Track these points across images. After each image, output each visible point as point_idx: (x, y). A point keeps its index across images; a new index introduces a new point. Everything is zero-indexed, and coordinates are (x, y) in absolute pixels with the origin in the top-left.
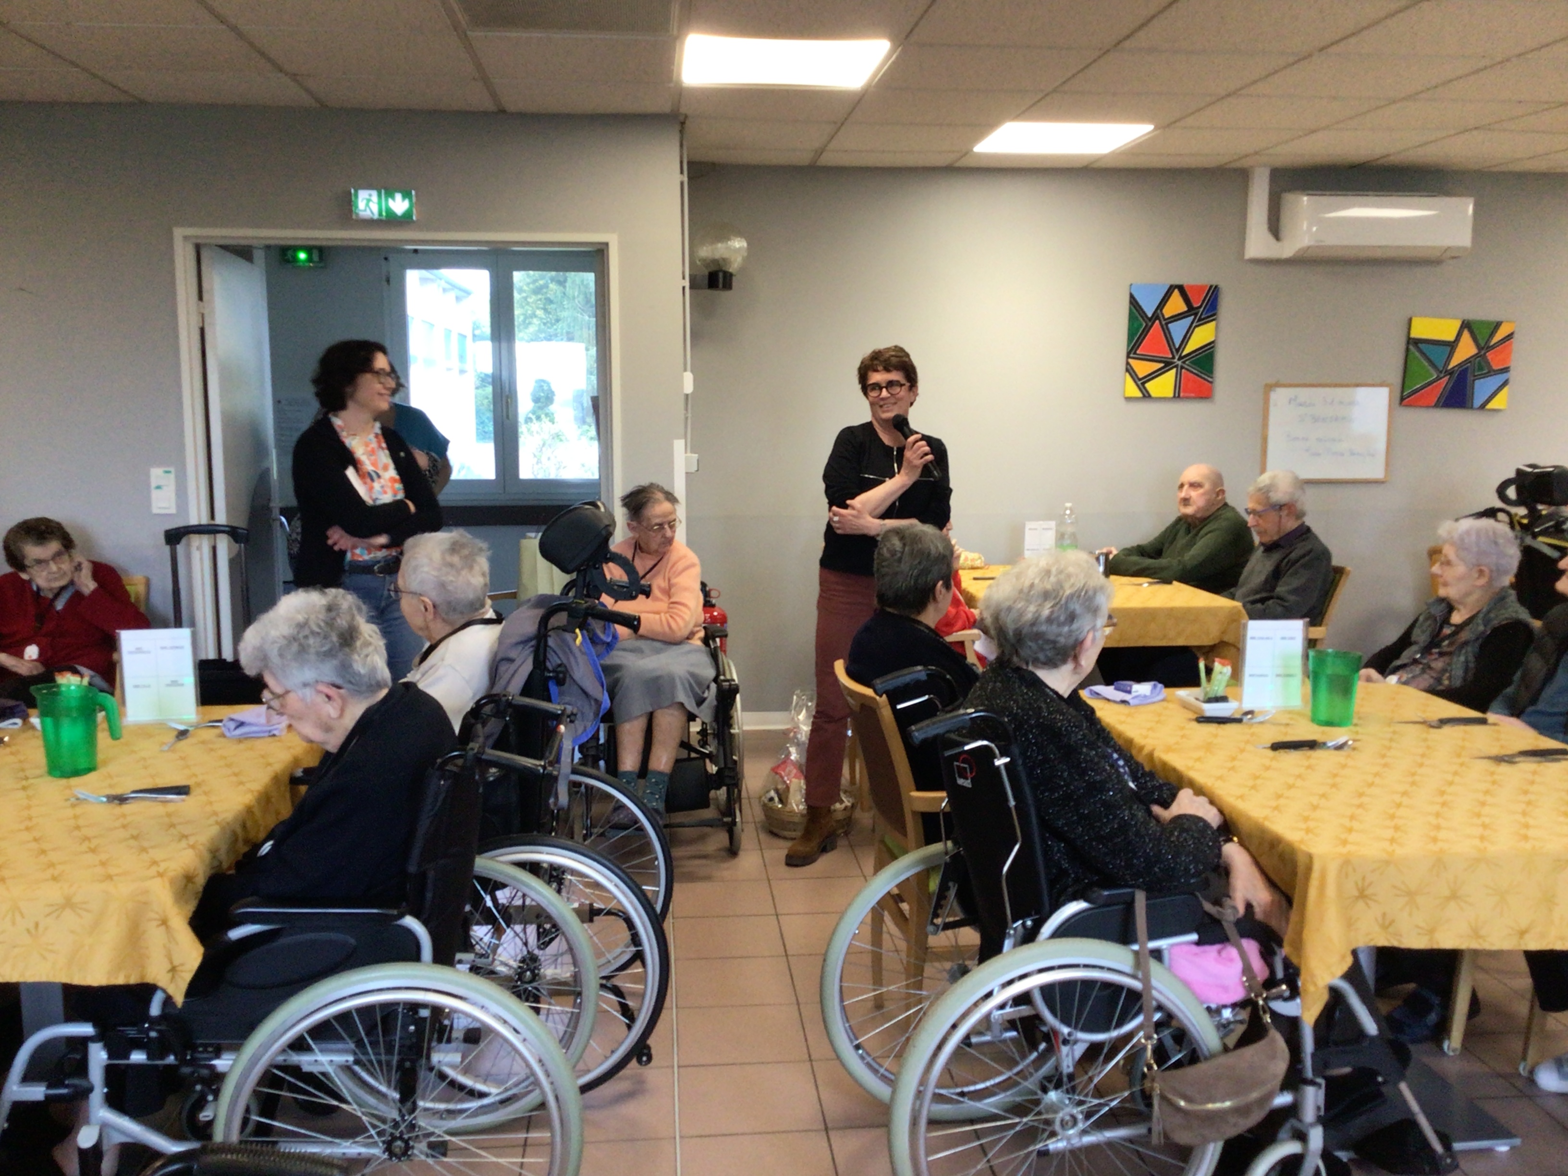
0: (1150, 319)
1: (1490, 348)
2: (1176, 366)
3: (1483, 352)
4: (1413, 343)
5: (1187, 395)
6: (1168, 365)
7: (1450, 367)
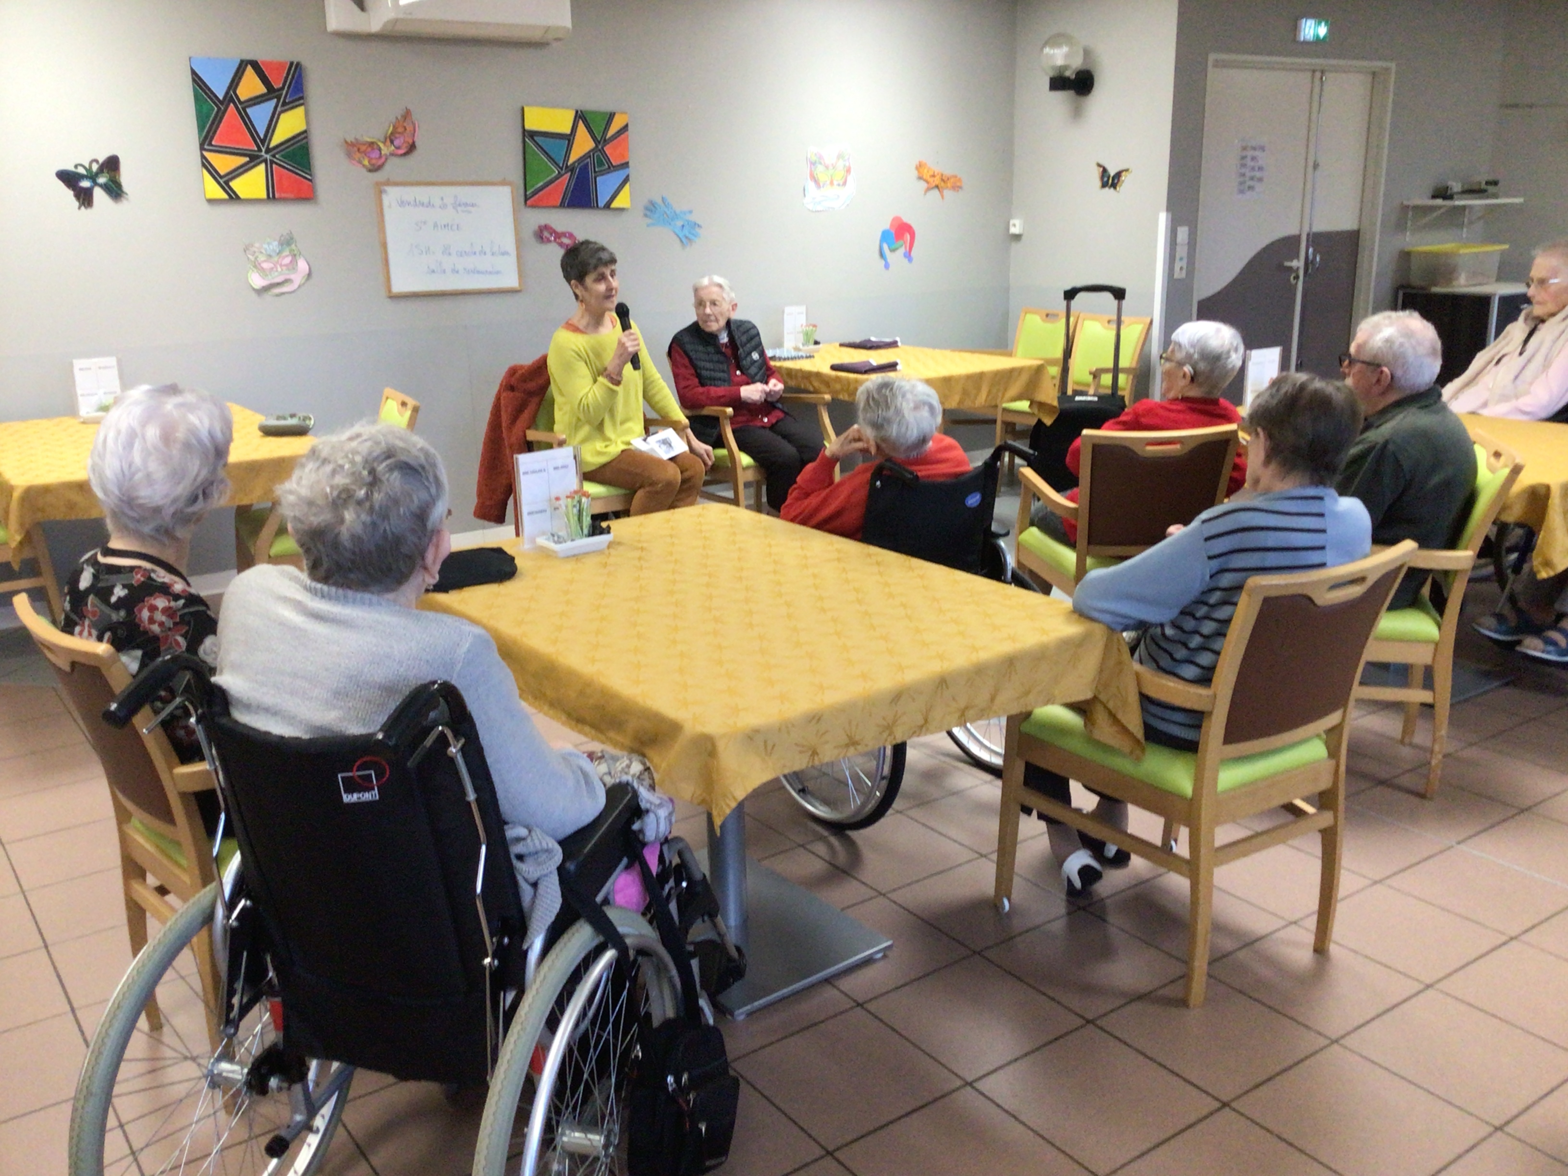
0: (222, 102)
1: (606, 142)
2: (265, 161)
3: (600, 147)
4: (530, 135)
5: (283, 195)
6: (254, 160)
7: (571, 161)
